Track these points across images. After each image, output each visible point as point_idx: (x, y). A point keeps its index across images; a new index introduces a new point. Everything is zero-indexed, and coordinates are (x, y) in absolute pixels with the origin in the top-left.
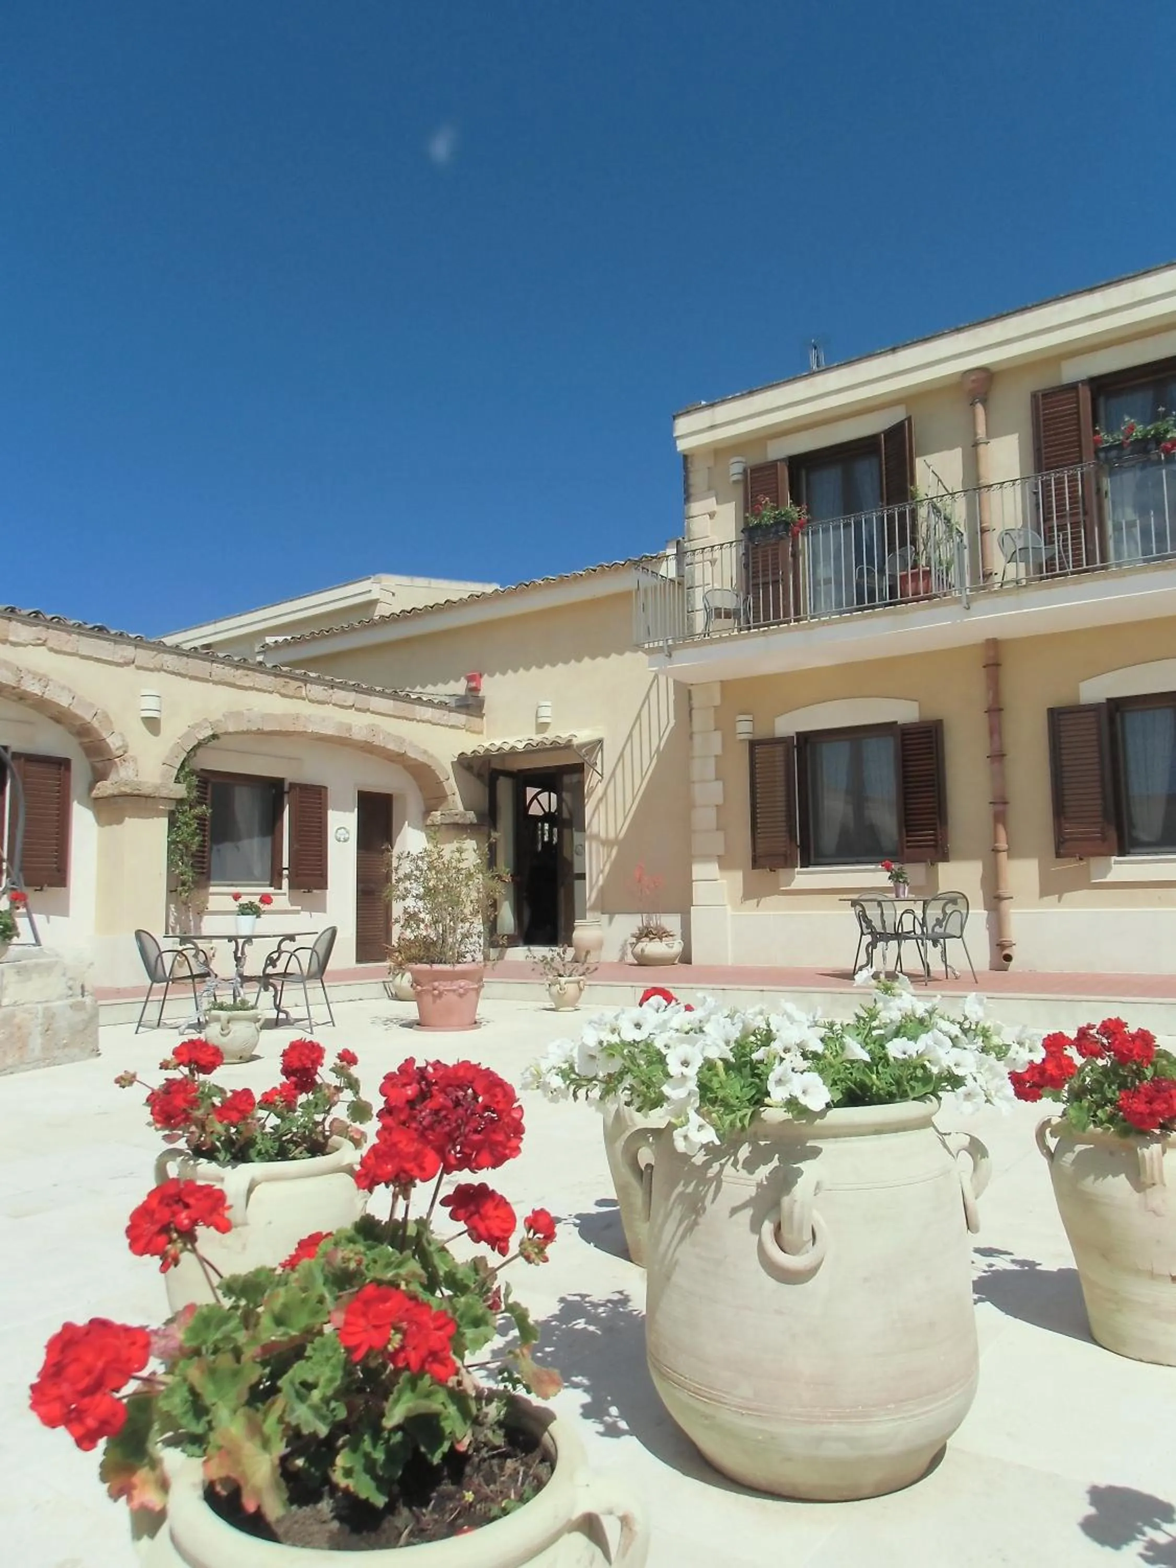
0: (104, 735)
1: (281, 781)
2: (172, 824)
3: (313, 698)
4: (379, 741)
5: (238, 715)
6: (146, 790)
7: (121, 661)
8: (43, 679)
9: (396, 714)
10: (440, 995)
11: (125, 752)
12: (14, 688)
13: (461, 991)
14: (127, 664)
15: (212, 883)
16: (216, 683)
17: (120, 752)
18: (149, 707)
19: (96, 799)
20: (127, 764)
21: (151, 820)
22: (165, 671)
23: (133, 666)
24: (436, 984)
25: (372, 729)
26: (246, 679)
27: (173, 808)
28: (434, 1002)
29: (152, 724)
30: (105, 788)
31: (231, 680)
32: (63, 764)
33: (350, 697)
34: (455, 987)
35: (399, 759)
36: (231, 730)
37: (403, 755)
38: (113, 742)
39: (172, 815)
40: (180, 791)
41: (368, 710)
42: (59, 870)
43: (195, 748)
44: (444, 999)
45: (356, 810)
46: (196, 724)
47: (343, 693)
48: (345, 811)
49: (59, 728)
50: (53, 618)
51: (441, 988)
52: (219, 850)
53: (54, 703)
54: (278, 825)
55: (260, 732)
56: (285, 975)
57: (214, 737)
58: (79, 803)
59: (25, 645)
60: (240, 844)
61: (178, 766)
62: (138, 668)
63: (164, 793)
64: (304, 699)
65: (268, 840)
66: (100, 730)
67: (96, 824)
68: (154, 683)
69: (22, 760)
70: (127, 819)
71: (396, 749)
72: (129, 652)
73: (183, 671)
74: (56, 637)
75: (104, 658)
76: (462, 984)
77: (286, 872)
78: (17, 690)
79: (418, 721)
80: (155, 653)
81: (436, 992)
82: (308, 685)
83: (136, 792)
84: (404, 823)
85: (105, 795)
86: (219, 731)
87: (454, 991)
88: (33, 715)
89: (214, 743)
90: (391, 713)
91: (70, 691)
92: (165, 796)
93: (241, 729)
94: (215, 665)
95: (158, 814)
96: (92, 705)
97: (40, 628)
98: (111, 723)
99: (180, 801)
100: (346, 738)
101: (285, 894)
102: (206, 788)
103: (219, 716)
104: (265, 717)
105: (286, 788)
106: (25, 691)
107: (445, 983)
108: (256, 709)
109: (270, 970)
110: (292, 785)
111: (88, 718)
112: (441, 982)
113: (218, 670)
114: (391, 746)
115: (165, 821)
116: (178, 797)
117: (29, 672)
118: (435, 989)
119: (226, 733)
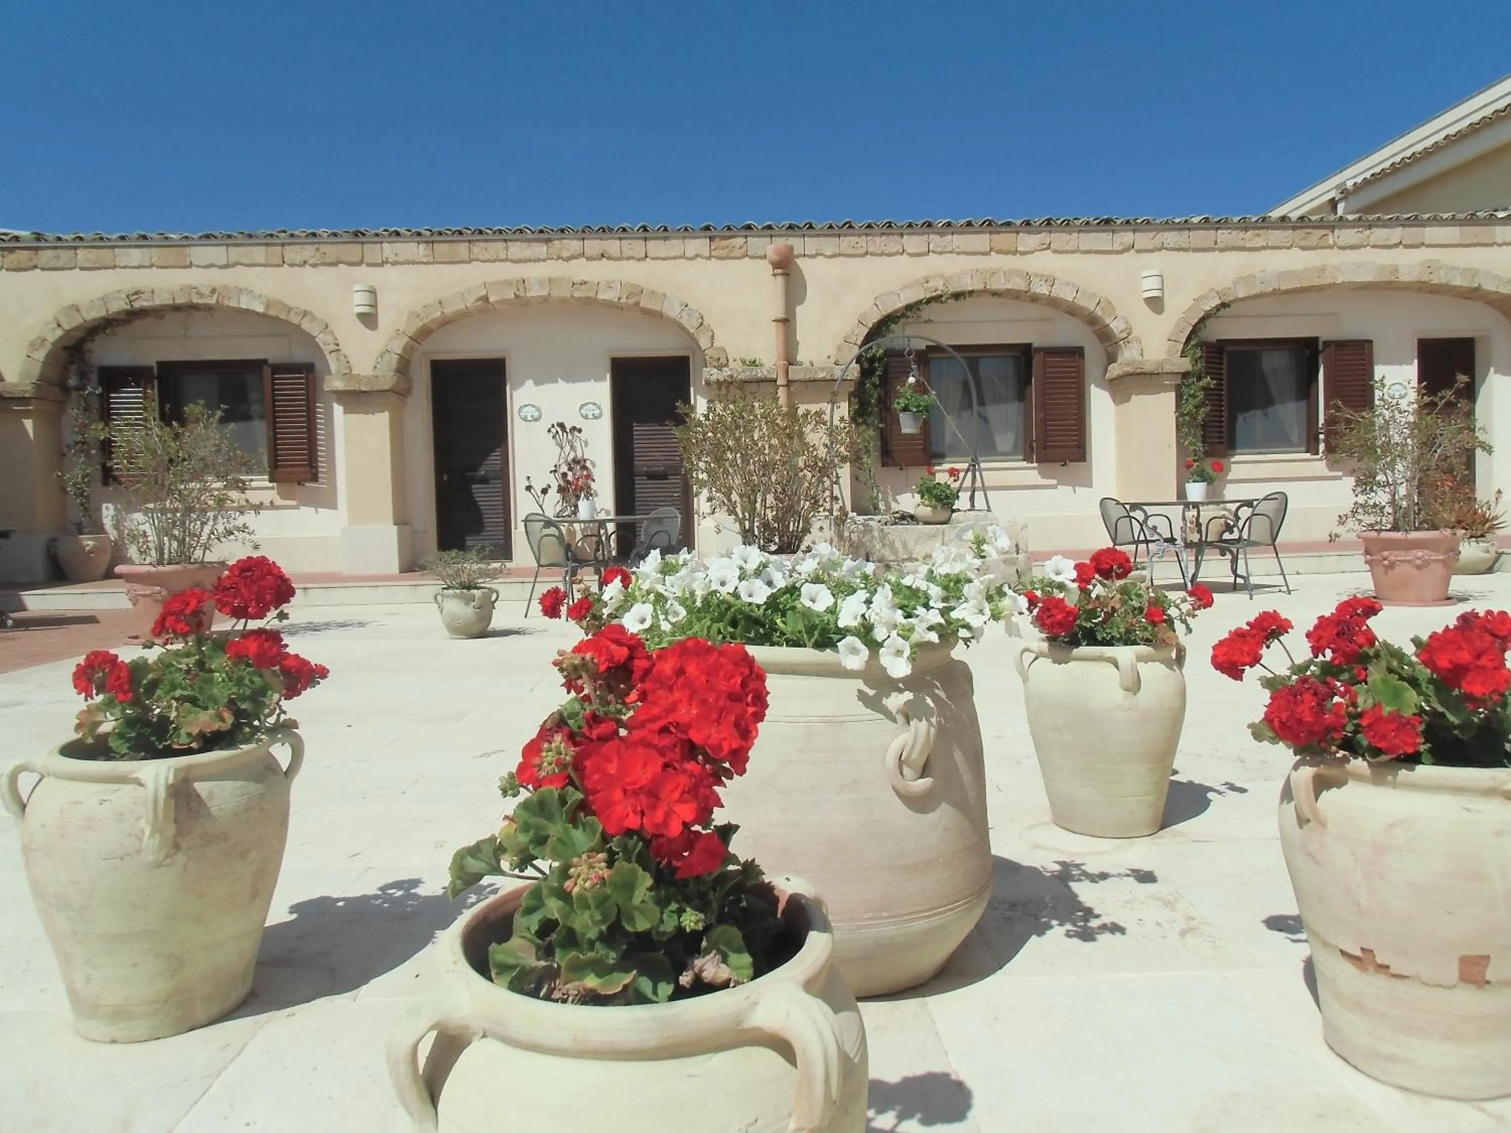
0: (1108, 321)
1: (1316, 340)
2: (1179, 398)
3: (1343, 244)
4: (1437, 279)
5: (1248, 279)
6: (1148, 368)
7: (1120, 248)
8: (1051, 281)
9: (1463, 242)
10: (1392, 566)
11: (1129, 334)
12: (1026, 292)
13: (1419, 562)
14: (1126, 250)
15: (1238, 451)
16: (1222, 250)
17: (1124, 335)
18: (1150, 287)
19: (1111, 380)
20: (1131, 345)
21: (1157, 396)
22: (1166, 249)
23: (1133, 250)
24: (1386, 553)
25: (1429, 266)
26: (1258, 239)
27: (1179, 382)
28: (1386, 573)
29: (1155, 304)
30: (1115, 370)
31: (1240, 243)
32: (1077, 352)
33: (1395, 234)
34: (1409, 558)
35: (1473, 294)
36: (1241, 296)
37: (1478, 289)
38: (1116, 327)
39: (1178, 390)
40: (1185, 364)
41: (1423, 244)
42: (1079, 447)
43: (1202, 320)
44: (1397, 570)
45: (1416, 361)
46: (1202, 296)
47: (1384, 231)
48: (1400, 364)
49: (1075, 321)
50: (1064, 221)
51: (1392, 558)
52: (1245, 419)
53: (1061, 299)
54: (1314, 386)
55: (1275, 292)
56: (1239, 540)
57: (1224, 305)
58: (1096, 386)
59: (1032, 252)
60: (1270, 410)
61: (1184, 340)
62: (1138, 251)
63: (1168, 368)
64: (1331, 247)
65: (1303, 404)
66: (1103, 317)
67: (1112, 404)
68: (1154, 263)
69: (1042, 353)
70: (1133, 397)
71: (1466, 284)
72: (1127, 237)
73: (1184, 246)
74: (1060, 239)
75: (1104, 249)
76: (1420, 554)
77: (1322, 437)
78: (1029, 294)
79: (1500, 245)
80: (1154, 233)
81: (1386, 562)
82: (1336, 231)
83: (1139, 371)
84: (1489, 369)
85: (1114, 377)
86: (1227, 300)
87: (1409, 562)
88: (1050, 312)
89: (1223, 312)
90: (1456, 242)
91: (1074, 286)
92: (1169, 371)
93: (1253, 292)
94: (1219, 231)
95: (1165, 389)
96: (1094, 295)
97: (1043, 234)
98: (1114, 309)
99: (1185, 375)
100: (1390, 282)
101: (1321, 459)
102: (1221, 359)
103: (1228, 283)
104: (1281, 276)
105: (1321, 348)
106: (1035, 294)
107: (1396, 553)
108: (1269, 270)
109: (1227, 536)
110: (1327, 344)
111: (1092, 307)
112: (1392, 552)
113: (1224, 236)
114: (1457, 282)
115: (1173, 395)
116: (1183, 370)
117: (1037, 275)
118: (1385, 559)
119: (1238, 300)
